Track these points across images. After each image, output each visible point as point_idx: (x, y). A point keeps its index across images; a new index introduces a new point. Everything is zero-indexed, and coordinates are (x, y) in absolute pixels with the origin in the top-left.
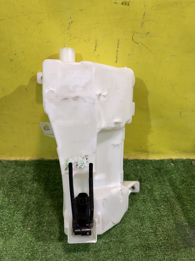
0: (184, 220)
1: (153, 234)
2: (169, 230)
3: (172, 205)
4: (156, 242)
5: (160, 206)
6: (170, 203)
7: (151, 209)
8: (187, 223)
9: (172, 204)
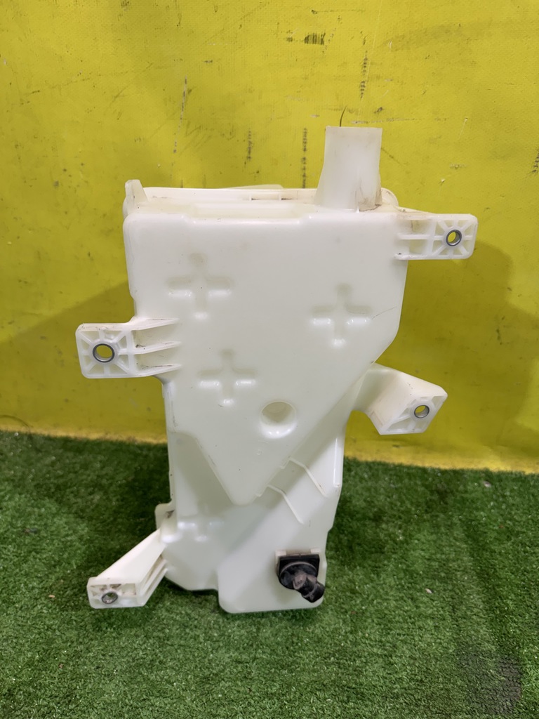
0: (487, 637)
1: (381, 660)
2: (432, 656)
3: (458, 591)
5: (421, 591)
6: (454, 585)
7: (392, 593)
9: (459, 589)
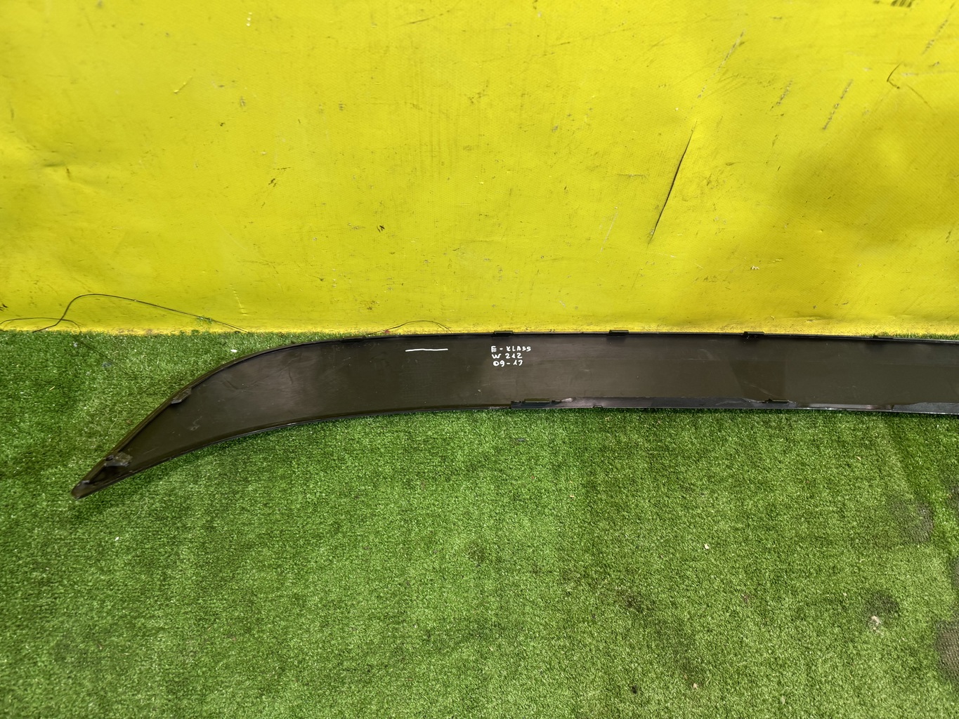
0: (906, 489)
1: (837, 515)
2: (871, 508)
4: (843, 531)
5: (853, 457)
6: (876, 450)
7: (832, 462)
8: (912, 496)
9: (881, 453)
